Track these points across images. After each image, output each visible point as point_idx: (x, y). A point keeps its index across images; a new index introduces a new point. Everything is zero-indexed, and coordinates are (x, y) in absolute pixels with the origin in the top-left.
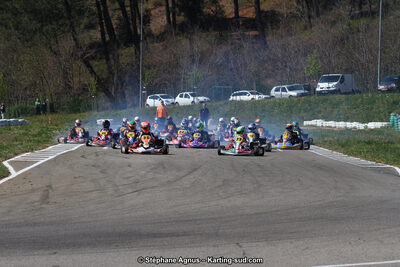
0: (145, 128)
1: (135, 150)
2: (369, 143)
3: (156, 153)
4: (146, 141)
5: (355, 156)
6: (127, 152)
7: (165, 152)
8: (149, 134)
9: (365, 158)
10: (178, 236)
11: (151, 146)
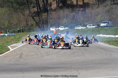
0: (61, 39)
1: (58, 48)
2: (116, 41)
3: (66, 49)
4: (62, 44)
5: (112, 45)
6: (55, 48)
7: (70, 48)
8: (63, 41)
9: (115, 46)
10: (59, 68)
11: (64, 46)
